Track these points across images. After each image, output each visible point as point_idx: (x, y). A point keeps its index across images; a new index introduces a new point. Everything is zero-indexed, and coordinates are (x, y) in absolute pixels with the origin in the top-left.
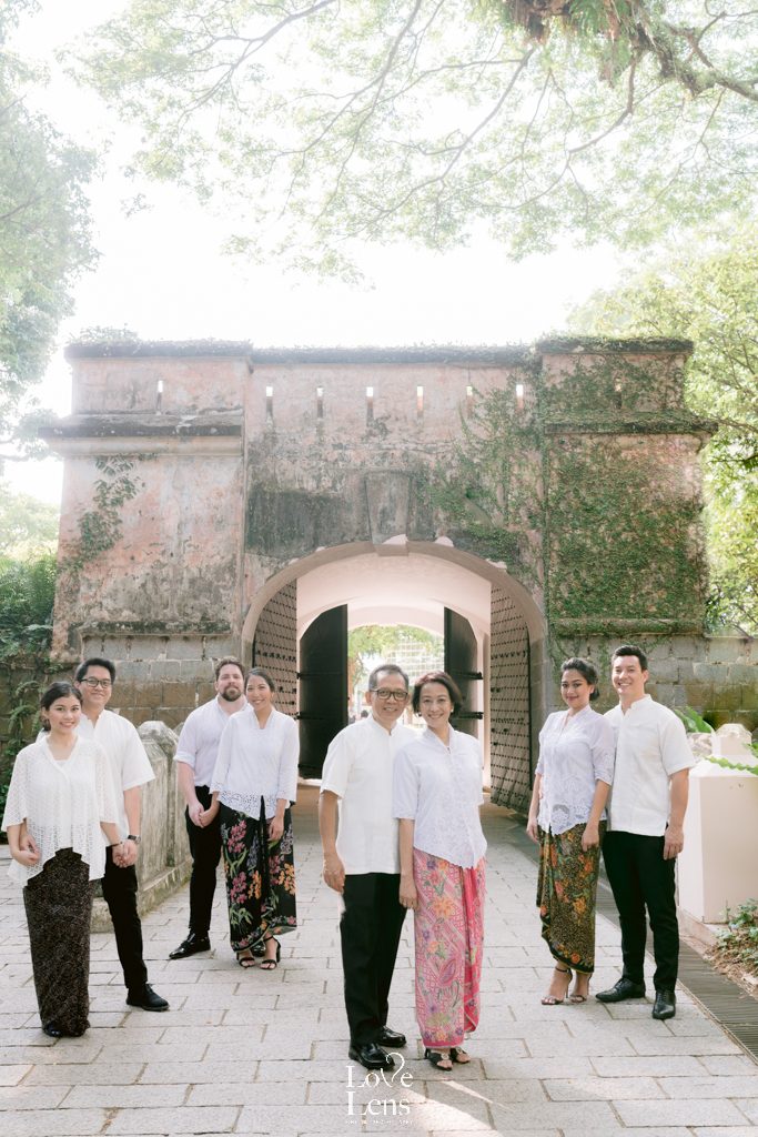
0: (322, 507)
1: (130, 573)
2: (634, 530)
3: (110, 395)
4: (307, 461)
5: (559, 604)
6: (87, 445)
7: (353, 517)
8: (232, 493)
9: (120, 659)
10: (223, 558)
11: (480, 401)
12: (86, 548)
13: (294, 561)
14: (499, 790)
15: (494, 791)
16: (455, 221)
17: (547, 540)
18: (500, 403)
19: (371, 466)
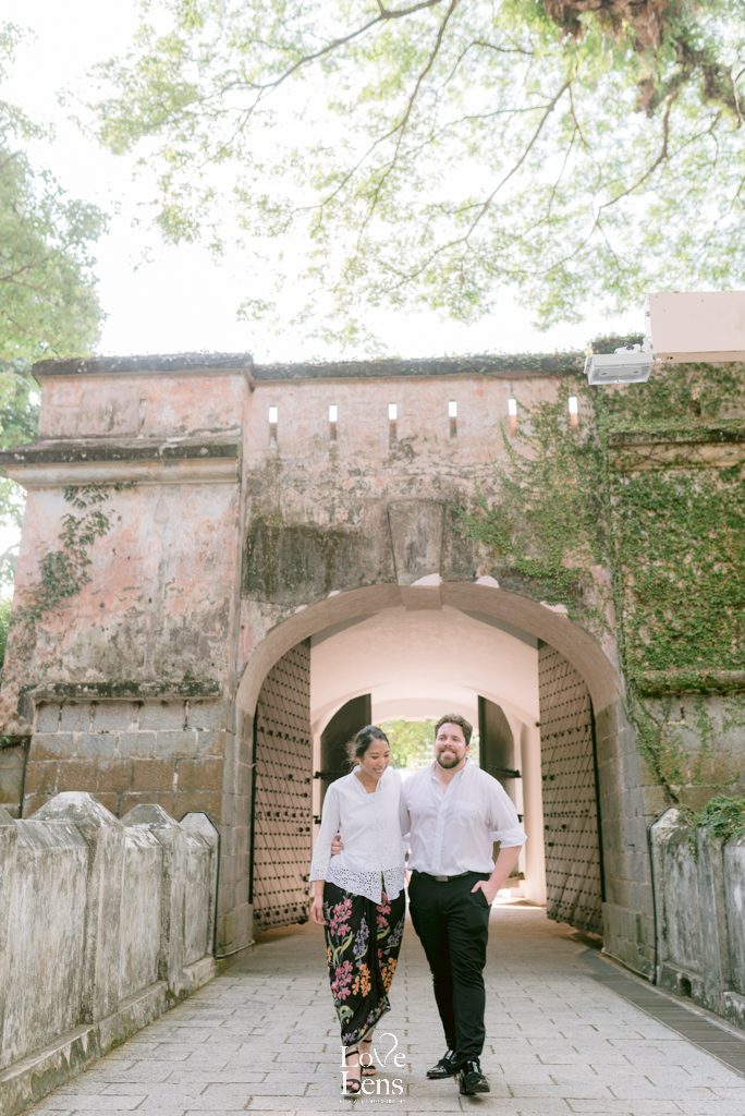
0: (336, 544)
1: (98, 624)
2: (729, 559)
3: (84, 416)
4: (318, 491)
5: (640, 653)
6: (52, 473)
7: (374, 555)
8: (226, 525)
9: (80, 730)
10: (212, 603)
11: (525, 416)
12: (47, 595)
13: (302, 608)
14: (558, 902)
15: (552, 903)
16: (480, 289)
17: (619, 575)
18: (550, 418)
19: (395, 494)
